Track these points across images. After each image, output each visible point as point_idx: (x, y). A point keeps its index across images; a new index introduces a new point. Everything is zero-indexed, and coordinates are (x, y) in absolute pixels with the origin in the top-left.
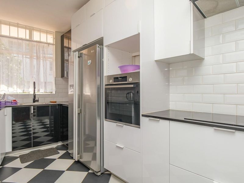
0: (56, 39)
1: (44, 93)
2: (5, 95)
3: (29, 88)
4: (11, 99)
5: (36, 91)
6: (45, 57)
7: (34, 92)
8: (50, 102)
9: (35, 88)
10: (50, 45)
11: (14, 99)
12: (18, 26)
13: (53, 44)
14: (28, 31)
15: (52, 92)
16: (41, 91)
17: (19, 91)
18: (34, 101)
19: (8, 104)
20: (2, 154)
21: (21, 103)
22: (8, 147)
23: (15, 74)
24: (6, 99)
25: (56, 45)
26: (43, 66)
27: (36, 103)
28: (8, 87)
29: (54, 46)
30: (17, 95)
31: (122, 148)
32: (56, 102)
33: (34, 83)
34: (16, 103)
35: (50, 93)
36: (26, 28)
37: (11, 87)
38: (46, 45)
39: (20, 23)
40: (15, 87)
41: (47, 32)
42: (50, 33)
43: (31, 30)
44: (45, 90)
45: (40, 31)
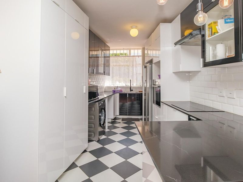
1: (136, 86)
2: (117, 87)
3: (128, 83)
4: (119, 89)
5: (132, 85)
7: (130, 86)
8: (139, 92)
9: (131, 83)
10: (139, 57)
11: (121, 89)
12: (124, 49)
13: (141, 56)
14: (128, 51)
15: (141, 86)
16: (134, 85)
17: (124, 85)
18: (131, 90)
19: (118, 92)
21: (124, 91)
24: (117, 89)
27: (132, 92)
28: (119, 82)
30: (123, 87)
31: (156, 118)
33: (130, 80)
34: (122, 91)
35: (140, 86)
36: (127, 49)
38: (137, 57)
39: (125, 48)
40: (122, 82)
41: (138, 49)
42: (140, 49)
43: (130, 50)
44: (136, 84)
45: (134, 49)
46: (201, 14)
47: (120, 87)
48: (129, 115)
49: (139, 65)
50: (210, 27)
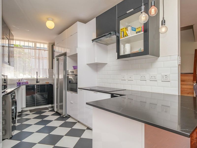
0: (49, 47)
1: (42, 78)
2: (22, 79)
3: (34, 75)
4: (25, 81)
6: (42, 57)
7: (37, 78)
8: (46, 83)
9: (37, 75)
10: (46, 51)
11: (27, 81)
12: (28, 41)
13: (47, 50)
14: (34, 44)
16: (41, 76)
17: (29, 77)
18: (37, 82)
19: (24, 84)
20: (21, 108)
21: (30, 83)
22: (24, 106)
23: (27, 64)
24: (23, 81)
25: (49, 50)
26: (42, 63)
27: (38, 83)
28: (24, 74)
29: (48, 51)
30: (28, 79)
31: (72, 103)
32: (49, 83)
33: (37, 72)
34: (28, 83)
35: (46, 78)
36: (32, 42)
37: (25, 75)
38: (43, 51)
39: (30, 40)
40: (27, 75)
41: (44, 43)
42: (46, 43)
43: (35, 43)
44: (43, 76)
45: (40, 43)
46: (144, 14)
47: (25, 79)
48: (37, 105)
49: (45, 59)
50: (122, 31)
